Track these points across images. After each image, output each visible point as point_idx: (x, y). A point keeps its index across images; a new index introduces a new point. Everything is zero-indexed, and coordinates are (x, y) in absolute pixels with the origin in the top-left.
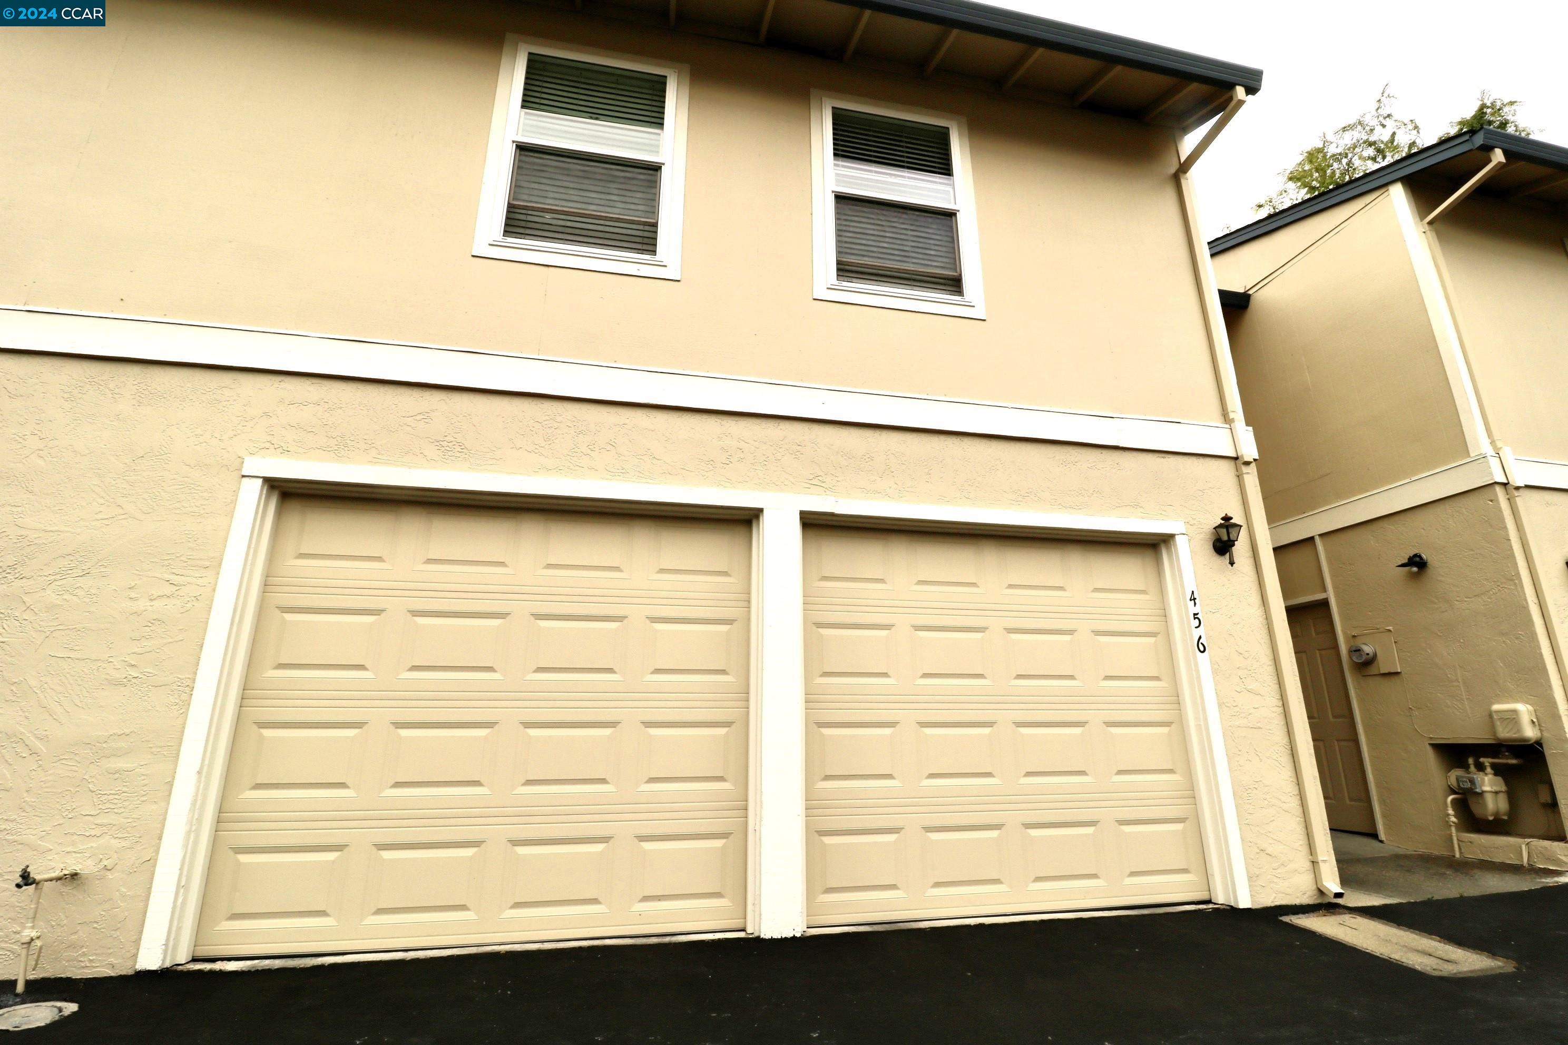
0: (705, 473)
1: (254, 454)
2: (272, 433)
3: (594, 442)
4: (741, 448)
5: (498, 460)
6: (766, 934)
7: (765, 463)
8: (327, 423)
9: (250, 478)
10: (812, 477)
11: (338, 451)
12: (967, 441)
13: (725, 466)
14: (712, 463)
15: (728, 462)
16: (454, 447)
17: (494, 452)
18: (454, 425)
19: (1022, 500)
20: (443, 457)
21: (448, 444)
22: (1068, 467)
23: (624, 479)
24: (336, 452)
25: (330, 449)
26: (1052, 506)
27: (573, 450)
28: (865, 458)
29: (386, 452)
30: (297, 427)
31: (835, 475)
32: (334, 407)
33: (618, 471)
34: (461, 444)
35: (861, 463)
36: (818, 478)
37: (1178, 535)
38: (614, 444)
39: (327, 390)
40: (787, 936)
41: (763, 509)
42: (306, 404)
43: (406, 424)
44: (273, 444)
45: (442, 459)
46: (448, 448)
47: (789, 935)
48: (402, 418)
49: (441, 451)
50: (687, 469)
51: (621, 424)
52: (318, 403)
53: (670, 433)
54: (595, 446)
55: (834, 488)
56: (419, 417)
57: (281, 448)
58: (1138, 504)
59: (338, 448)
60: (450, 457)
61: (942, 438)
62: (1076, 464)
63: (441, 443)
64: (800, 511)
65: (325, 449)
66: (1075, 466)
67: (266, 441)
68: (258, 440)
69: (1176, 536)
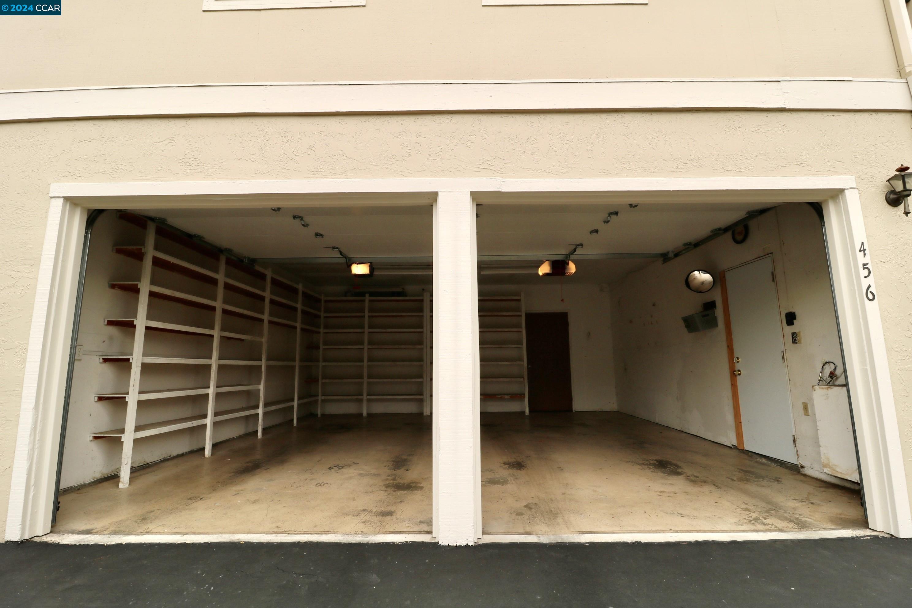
0: (389, 166)
1: (58, 181)
2: (69, 164)
3: (297, 149)
4: (419, 142)
5: (225, 170)
6: (443, 542)
7: (440, 153)
8: (104, 153)
9: (55, 198)
10: (482, 162)
11: (113, 174)
12: (628, 117)
13: (405, 159)
14: (394, 157)
15: (408, 155)
16: (192, 162)
17: (221, 164)
18: (191, 145)
19: (683, 167)
20: (185, 171)
21: (188, 160)
22: (730, 133)
23: (322, 176)
24: (111, 174)
25: (107, 172)
26: (714, 171)
27: (281, 157)
28: (530, 141)
29: (145, 171)
30: (85, 158)
31: (503, 158)
32: (109, 141)
33: (317, 170)
34: (197, 160)
35: (527, 145)
36: (487, 162)
37: (848, 189)
38: (313, 149)
39: (104, 128)
40: (461, 545)
41: (438, 192)
42: (90, 140)
43: (158, 148)
44: (70, 173)
45: (184, 173)
46: (188, 164)
47: (463, 543)
48: (155, 144)
49: (183, 166)
50: (374, 164)
51: (318, 132)
52: (98, 139)
53: (359, 136)
54: (298, 152)
55: (501, 170)
56: (167, 142)
57: (75, 175)
58: (805, 163)
59: (113, 171)
60: (190, 171)
61: (604, 116)
62: (740, 129)
63: (183, 160)
64: (470, 191)
65: (103, 173)
66: (738, 131)
67: (65, 170)
68: (60, 170)
69: (846, 191)
